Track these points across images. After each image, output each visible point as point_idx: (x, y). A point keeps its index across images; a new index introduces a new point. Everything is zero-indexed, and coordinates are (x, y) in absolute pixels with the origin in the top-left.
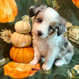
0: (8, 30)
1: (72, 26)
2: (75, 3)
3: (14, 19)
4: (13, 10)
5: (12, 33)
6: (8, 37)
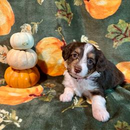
0: (3, 46)
1: (88, 41)
2: (89, 11)
3: (10, 30)
4: (8, 17)
5: (9, 50)
6: (2, 56)
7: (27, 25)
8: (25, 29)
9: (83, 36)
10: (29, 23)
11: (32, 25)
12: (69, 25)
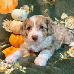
7: (26, 6)
8: (25, 9)
9: (63, 14)
10: (27, 5)
11: (30, 6)
12: (52, 8)
